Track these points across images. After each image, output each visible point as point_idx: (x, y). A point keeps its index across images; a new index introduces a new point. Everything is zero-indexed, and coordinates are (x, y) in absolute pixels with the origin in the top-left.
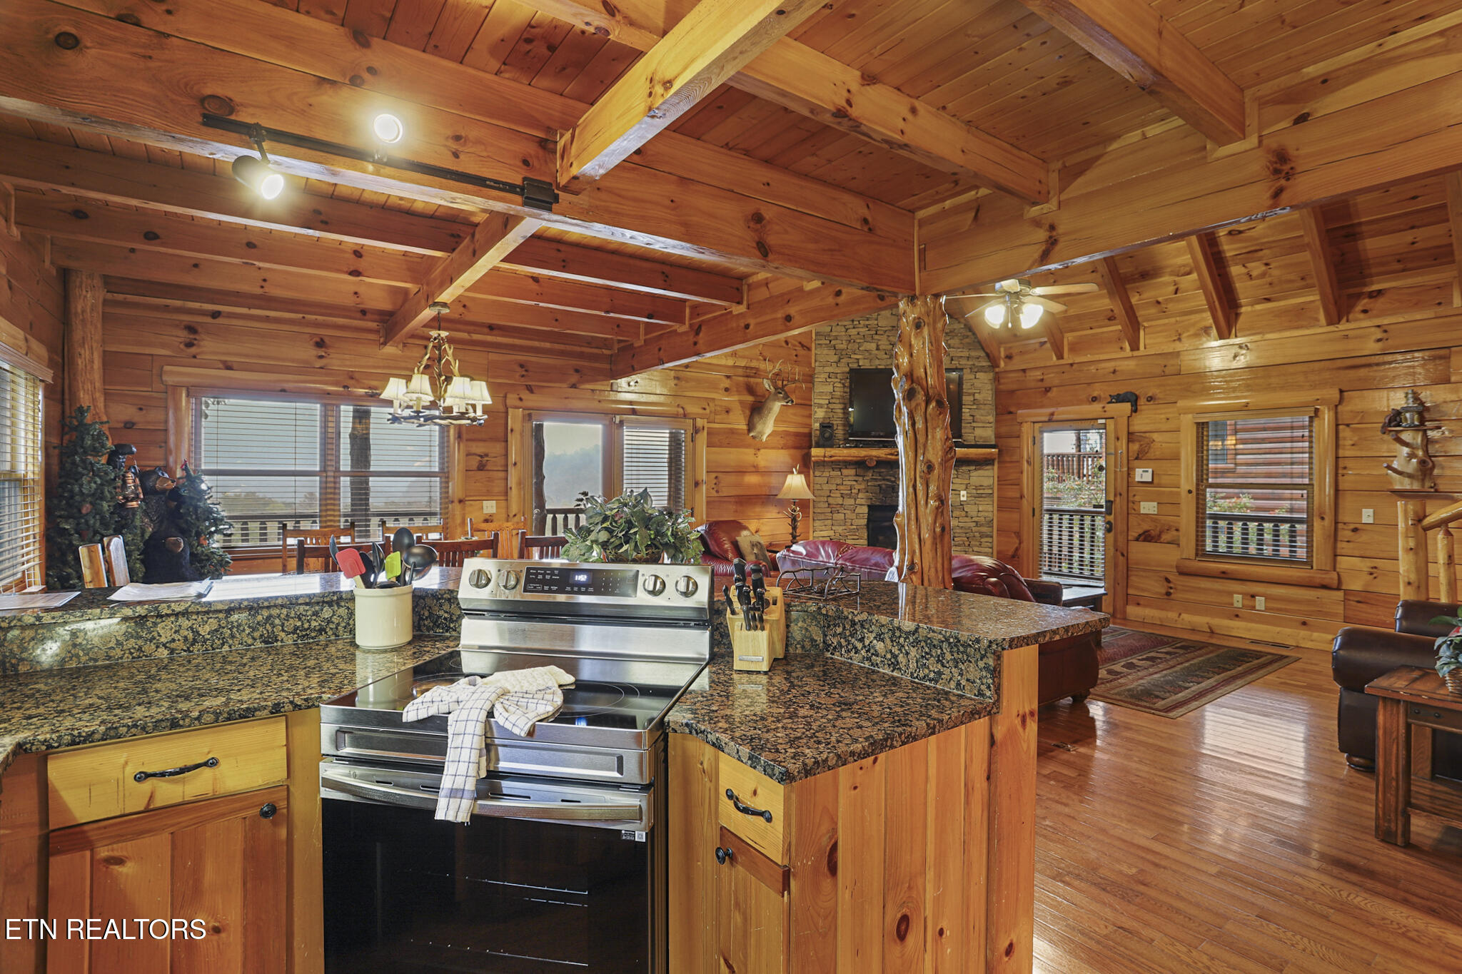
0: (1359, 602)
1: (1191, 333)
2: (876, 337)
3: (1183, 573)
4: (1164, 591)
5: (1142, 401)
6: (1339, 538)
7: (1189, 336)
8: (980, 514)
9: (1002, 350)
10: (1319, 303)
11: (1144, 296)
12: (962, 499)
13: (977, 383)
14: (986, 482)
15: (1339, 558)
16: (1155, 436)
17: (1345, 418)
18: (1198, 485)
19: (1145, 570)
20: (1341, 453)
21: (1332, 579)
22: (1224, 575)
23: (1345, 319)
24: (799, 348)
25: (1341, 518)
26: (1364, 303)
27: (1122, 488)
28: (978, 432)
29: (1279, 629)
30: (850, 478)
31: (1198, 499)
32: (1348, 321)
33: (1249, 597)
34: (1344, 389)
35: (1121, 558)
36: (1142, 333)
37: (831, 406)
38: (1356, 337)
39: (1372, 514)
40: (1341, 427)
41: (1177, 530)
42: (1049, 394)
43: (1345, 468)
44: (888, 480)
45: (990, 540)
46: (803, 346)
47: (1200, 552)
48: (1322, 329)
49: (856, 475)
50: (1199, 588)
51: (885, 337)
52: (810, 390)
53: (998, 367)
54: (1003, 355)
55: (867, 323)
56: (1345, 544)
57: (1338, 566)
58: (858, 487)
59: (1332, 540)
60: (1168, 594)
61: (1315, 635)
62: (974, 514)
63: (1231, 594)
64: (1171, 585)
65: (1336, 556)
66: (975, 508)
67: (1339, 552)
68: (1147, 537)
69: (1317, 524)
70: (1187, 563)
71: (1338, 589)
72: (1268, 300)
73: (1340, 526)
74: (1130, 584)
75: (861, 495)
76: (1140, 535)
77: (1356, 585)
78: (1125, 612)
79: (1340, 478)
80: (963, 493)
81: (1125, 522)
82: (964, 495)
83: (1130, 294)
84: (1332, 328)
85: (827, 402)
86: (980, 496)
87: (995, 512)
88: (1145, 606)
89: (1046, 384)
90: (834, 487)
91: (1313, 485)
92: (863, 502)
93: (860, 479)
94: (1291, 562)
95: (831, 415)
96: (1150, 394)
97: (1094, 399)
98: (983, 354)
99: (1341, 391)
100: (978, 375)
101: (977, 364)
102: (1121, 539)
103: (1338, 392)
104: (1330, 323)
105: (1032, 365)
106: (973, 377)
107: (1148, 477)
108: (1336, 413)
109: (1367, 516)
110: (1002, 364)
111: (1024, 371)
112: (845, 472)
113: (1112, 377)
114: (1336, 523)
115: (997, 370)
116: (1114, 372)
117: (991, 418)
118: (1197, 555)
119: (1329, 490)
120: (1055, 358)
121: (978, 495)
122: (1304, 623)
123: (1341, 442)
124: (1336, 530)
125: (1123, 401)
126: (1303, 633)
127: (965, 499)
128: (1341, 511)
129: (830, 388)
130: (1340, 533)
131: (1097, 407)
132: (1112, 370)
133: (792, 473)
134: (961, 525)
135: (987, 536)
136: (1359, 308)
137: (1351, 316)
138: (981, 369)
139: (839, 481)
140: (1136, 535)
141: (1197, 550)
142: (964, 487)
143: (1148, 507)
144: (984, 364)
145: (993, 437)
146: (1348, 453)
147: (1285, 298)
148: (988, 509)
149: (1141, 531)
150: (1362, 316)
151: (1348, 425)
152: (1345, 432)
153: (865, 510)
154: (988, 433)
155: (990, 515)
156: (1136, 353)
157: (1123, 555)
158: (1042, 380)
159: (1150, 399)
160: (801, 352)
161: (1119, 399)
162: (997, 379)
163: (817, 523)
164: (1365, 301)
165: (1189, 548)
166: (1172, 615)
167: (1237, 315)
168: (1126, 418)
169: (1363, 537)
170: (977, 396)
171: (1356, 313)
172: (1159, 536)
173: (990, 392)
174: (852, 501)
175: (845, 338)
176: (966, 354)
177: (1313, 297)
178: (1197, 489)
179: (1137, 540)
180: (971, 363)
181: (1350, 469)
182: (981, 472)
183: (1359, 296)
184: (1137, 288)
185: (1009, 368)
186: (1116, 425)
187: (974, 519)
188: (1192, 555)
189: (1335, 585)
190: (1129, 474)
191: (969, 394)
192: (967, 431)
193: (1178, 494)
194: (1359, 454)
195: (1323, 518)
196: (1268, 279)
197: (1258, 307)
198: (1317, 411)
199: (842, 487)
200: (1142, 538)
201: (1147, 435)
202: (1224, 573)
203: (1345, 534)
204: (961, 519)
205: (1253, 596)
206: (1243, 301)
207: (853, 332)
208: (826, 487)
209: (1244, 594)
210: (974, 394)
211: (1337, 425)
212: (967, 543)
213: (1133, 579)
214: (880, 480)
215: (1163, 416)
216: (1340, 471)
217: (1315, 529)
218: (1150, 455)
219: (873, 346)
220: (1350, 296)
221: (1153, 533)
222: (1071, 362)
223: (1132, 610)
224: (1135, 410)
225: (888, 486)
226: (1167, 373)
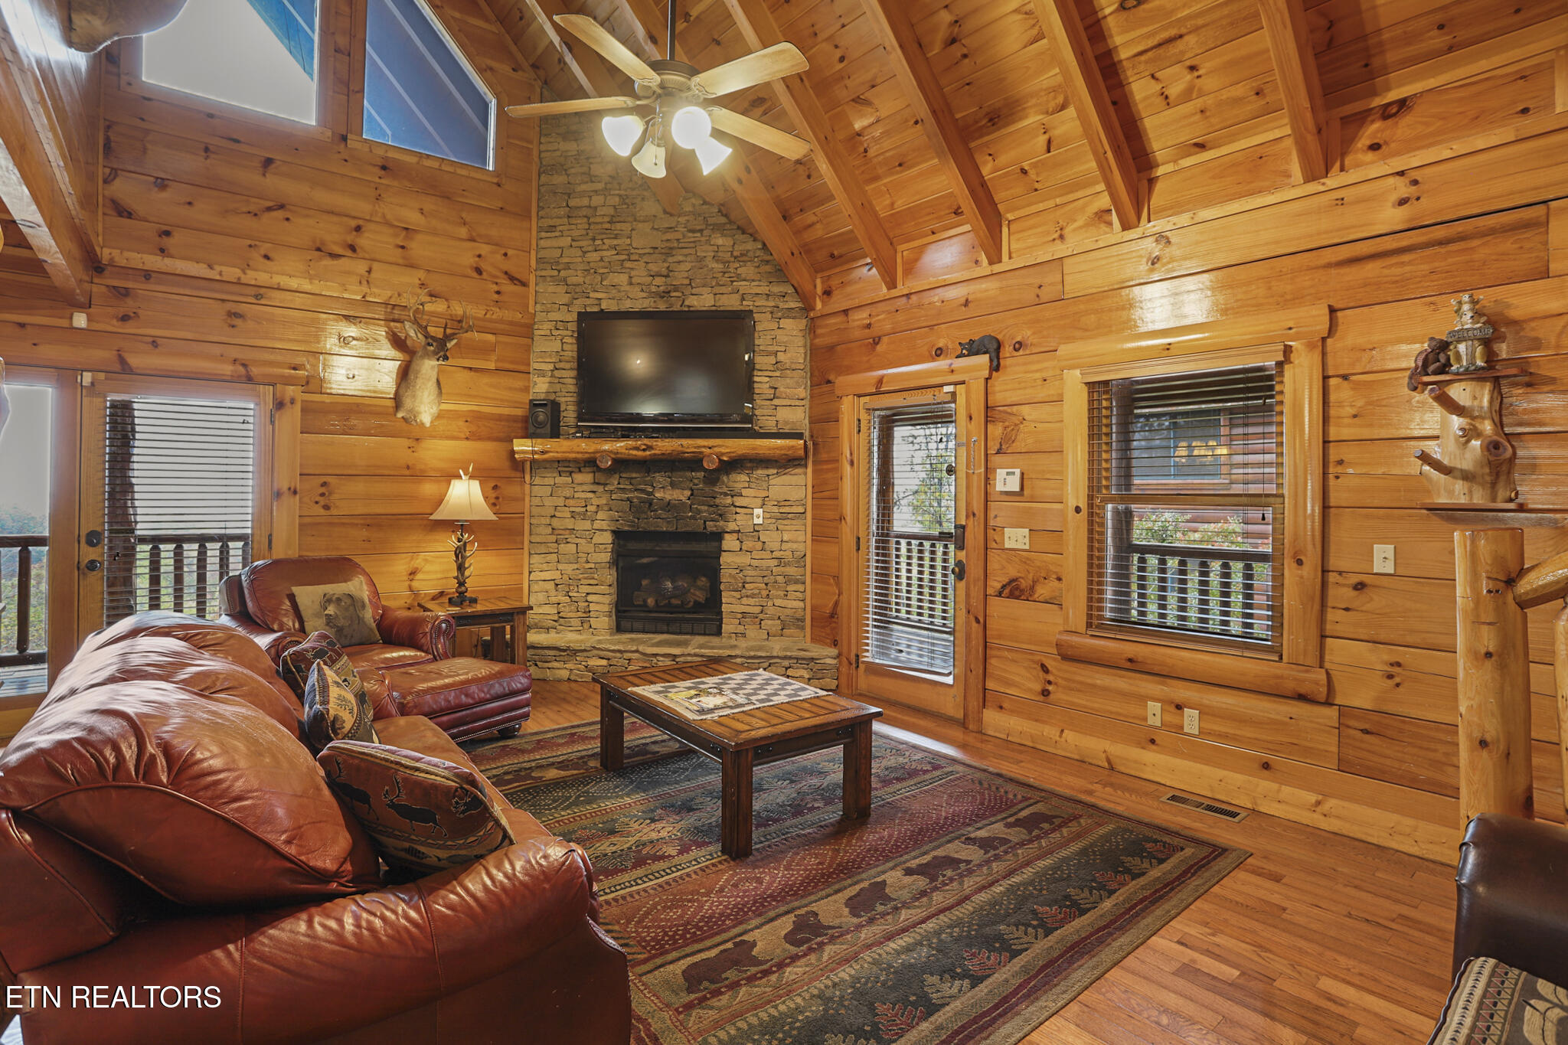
0: (1366, 732)
1: (1080, 223)
2: (628, 264)
3: (1069, 656)
4: (1038, 687)
5: (1007, 351)
6: (1330, 603)
7: (1074, 230)
8: (785, 546)
9: (818, 282)
10: (1289, 143)
11: (1002, 159)
12: (757, 521)
13: (782, 337)
14: (796, 494)
15: (1329, 641)
16: (1025, 410)
17: (1339, 362)
18: (1091, 497)
19: (1010, 650)
20: (1334, 433)
21: (1317, 683)
22: (1133, 666)
23: (1338, 164)
24: (504, 281)
25: (1334, 563)
26: (1373, 130)
27: (977, 506)
28: (783, 414)
29: (1222, 773)
30: (585, 488)
31: (1091, 523)
32: (1342, 169)
33: (1172, 709)
34: (1336, 306)
35: (974, 624)
36: (1005, 230)
37: (557, 373)
38: (1359, 201)
39: (1391, 555)
40: (1333, 382)
41: (1059, 579)
42: (879, 348)
43: (1340, 462)
44: (643, 491)
45: (800, 587)
46: (512, 279)
47: (1093, 622)
48: (1296, 187)
49: (595, 483)
50: (1094, 686)
51: (642, 264)
52: (528, 349)
53: (813, 309)
54: (819, 290)
55: (615, 242)
56: (1340, 615)
57: (1327, 657)
58: (596, 501)
59: (1317, 606)
60: (1045, 693)
61: (1287, 791)
62: (776, 546)
63: (1143, 699)
64: (1051, 678)
65: (1323, 637)
66: (776, 536)
67: (1329, 628)
68: (1014, 590)
69: (1290, 571)
70: (1075, 639)
71: (1328, 703)
72: (1201, 146)
73: (1332, 578)
74: (989, 670)
75: (600, 515)
76: (1004, 587)
77: (1359, 696)
78: (980, 721)
79: (1332, 481)
80: (758, 511)
81: (982, 563)
82: (758, 516)
83: (980, 158)
84: (1314, 187)
85: (551, 366)
86: (784, 516)
87: (809, 542)
88: (1012, 712)
89: (875, 331)
90: (560, 502)
91: (1282, 496)
92: (604, 525)
93: (600, 489)
94: (1245, 643)
95: (558, 387)
96: (1019, 339)
97: (939, 353)
98: (791, 290)
99: (1332, 311)
100: (784, 323)
101: (781, 305)
102: (976, 592)
103: (1326, 311)
104: (1310, 177)
105: (856, 302)
106: (775, 326)
107: (1014, 485)
108: (1324, 354)
109: (1383, 559)
110: (819, 305)
111: (846, 312)
112: (579, 477)
113: (964, 312)
114: (1325, 571)
115: (812, 315)
116: (966, 303)
117: (802, 392)
118: (1089, 625)
119: (1312, 507)
120: (885, 289)
121: (782, 515)
122: (1266, 766)
123: (1333, 412)
124: (1324, 584)
125: (977, 353)
126: (1265, 785)
127: (760, 521)
128: (1333, 549)
129: (556, 346)
130: (1332, 592)
131: (942, 364)
132: (963, 300)
133: (460, 477)
134: (755, 563)
135: (797, 582)
136: (1364, 141)
137: (1348, 161)
138: (789, 313)
139: (568, 493)
140: (998, 586)
141: (1090, 616)
142: (759, 501)
143: (1016, 538)
144: (792, 305)
145: (807, 421)
146: (1346, 433)
147: (1232, 138)
148: (797, 538)
149: (1005, 580)
150: (1370, 156)
151: (1345, 377)
152: (1340, 392)
153: (608, 538)
154: (796, 416)
155: (801, 547)
156: (997, 268)
157: (977, 621)
158: (869, 326)
159: (1019, 346)
160: (508, 287)
161: (972, 348)
162: (812, 329)
163: (536, 559)
164: (1377, 125)
165: (1076, 612)
166: (1050, 731)
167: (1152, 181)
168: (982, 381)
169: (1375, 601)
170: (781, 357)
171: (1359, 153)
172: (1032, 588)
173: (802, 350)
174: (587, 525)
175: (582, 267)
176: (764, 289)
177: (1279, 129)
178: (1091, 506)
179: (1000, 594)
180: (772, 304)
181: (1351, 464)
182: (786, 479)
183: (1361, 118)
184: (987, 145)
185: (828, 310)
186: (968, 393)
187: (776, 554)
188: (1081, 626)
189: (1322, 698)
190: (987, 479)
191: (769, 354)
192: (765, 412)
193: (1062, 514)
194: (1366, 433)
195: (1300, 562)
196: (1198, 103)
197: (1186, 162)
198: (1287, 350)
199: (571, 502)
200: (1006, 591)
201: (1015, 409)
202: (1130, 660)
203: (1341, 594)
204: (755, 554)
205: (1179, 707)
206: (1159, 156)
207: (594, 256)
208: (548, 502)
209: (1164, 701)
210: (776, 353)
211: (1325, 378)
212: (764, 593)
213: (993, 662)
214: (630, 491)
215: (1038, 375)
216: (1332, 470)
217: (1286, 582)
218: (1019, 446)
219: (623, 279)
220: (1345, 120)
221: (1023, 584)
222: (906, 292)
223: (990, 716)
224: (995, 367)
225: (642, 501)
226: (1044, 298)
